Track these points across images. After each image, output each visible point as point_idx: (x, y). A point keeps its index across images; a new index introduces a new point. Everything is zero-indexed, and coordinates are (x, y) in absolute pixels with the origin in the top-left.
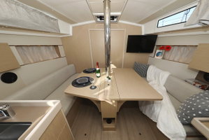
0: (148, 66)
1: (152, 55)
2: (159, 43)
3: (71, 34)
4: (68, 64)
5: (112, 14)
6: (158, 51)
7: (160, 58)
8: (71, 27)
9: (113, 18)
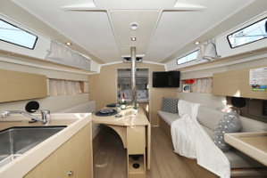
0: (178, 100)
1: (180, 89)
2: (183, 78)
3: (99, 72)
4: (90, 101)
5: (138, 56)
6: (184, 86)
7: (187, 91)
8: (100, 66)
9: (138, 59)
